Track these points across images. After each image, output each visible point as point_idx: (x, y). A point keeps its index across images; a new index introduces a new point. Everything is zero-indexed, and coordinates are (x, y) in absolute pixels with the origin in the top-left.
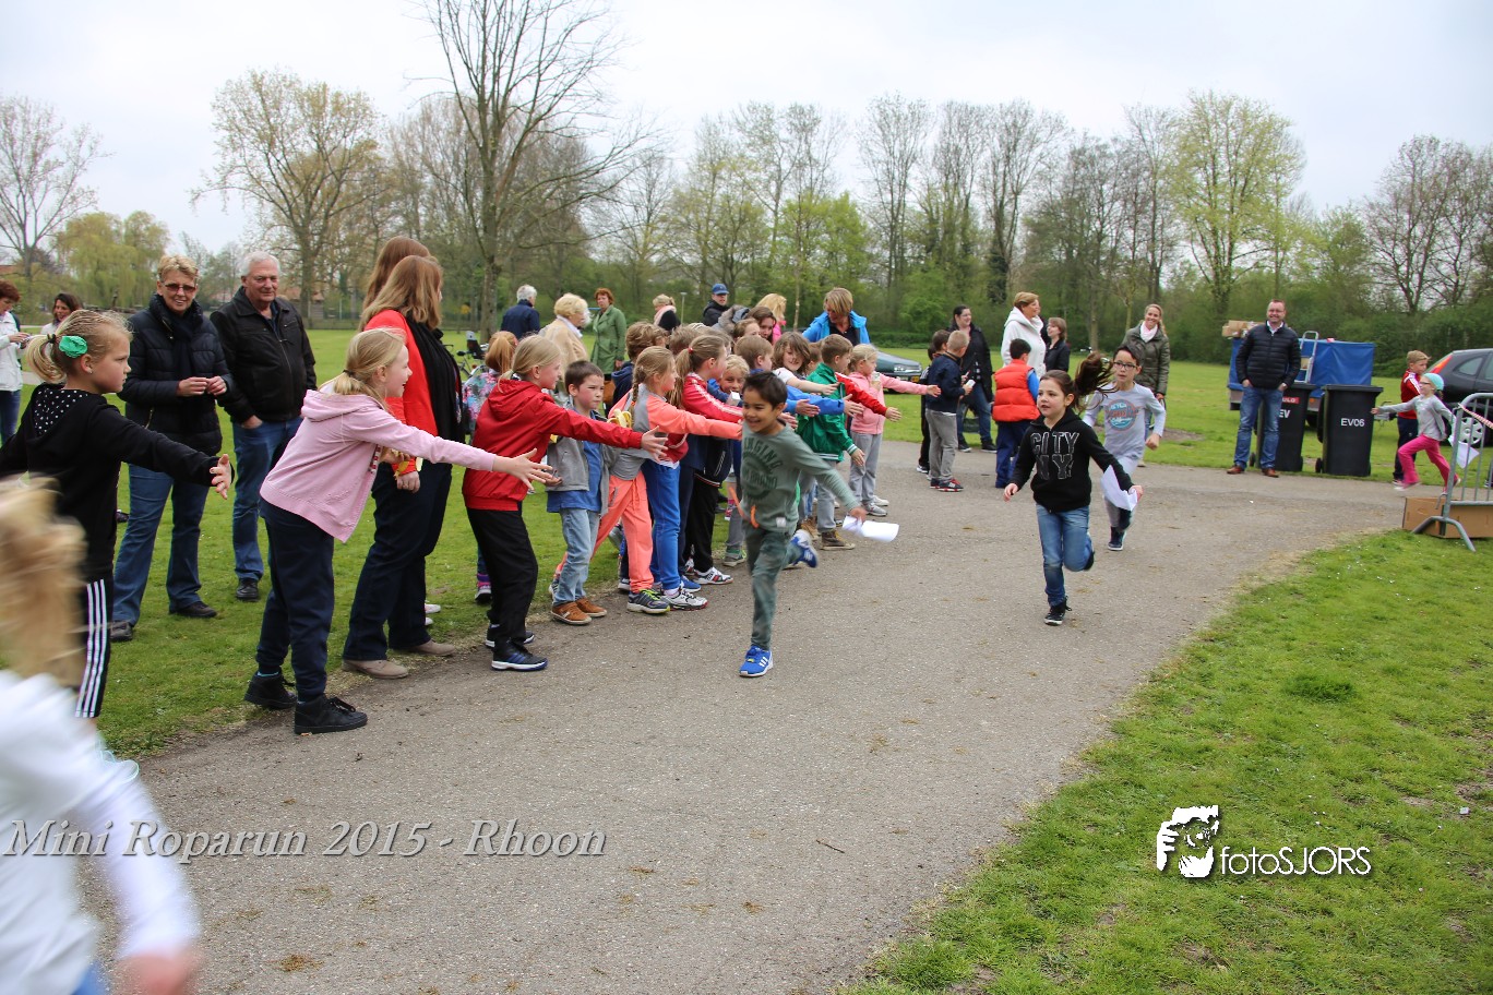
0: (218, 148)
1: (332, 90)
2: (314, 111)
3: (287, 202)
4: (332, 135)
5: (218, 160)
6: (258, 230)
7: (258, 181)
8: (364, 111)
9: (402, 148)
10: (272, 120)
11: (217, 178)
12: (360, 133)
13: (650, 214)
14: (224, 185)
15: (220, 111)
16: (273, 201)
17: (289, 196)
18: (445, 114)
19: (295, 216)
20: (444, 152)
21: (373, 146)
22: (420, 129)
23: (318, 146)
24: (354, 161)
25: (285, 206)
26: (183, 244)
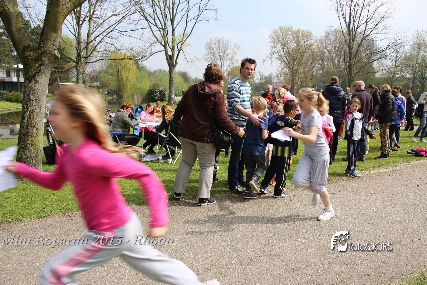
0: (270, 48)
1: (301, 30)
2: (296, 36)
3: (288, 61)
4: (301, 43)
5: (270, 51)
6: (280, 69)
7: (281, 56)
8: (310, 35)
9: (320, 45)
10: (285, 39)
11: (269, 56)
12: (309, 42)
13: (396, 63)
14: (271, 58)
15: (271, 38)
16: (284, 62)
17: (288, 60)
18: (332, 35)
19: (290, 66)
20: (332, 46)
21: (312, 45)
22: (325, 39)
23: (297, 46)
24: (307, 50)
25: (287, 63)
26: (259, 73)
